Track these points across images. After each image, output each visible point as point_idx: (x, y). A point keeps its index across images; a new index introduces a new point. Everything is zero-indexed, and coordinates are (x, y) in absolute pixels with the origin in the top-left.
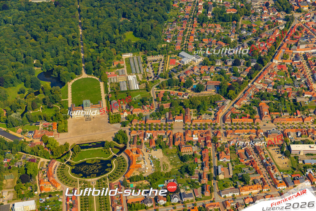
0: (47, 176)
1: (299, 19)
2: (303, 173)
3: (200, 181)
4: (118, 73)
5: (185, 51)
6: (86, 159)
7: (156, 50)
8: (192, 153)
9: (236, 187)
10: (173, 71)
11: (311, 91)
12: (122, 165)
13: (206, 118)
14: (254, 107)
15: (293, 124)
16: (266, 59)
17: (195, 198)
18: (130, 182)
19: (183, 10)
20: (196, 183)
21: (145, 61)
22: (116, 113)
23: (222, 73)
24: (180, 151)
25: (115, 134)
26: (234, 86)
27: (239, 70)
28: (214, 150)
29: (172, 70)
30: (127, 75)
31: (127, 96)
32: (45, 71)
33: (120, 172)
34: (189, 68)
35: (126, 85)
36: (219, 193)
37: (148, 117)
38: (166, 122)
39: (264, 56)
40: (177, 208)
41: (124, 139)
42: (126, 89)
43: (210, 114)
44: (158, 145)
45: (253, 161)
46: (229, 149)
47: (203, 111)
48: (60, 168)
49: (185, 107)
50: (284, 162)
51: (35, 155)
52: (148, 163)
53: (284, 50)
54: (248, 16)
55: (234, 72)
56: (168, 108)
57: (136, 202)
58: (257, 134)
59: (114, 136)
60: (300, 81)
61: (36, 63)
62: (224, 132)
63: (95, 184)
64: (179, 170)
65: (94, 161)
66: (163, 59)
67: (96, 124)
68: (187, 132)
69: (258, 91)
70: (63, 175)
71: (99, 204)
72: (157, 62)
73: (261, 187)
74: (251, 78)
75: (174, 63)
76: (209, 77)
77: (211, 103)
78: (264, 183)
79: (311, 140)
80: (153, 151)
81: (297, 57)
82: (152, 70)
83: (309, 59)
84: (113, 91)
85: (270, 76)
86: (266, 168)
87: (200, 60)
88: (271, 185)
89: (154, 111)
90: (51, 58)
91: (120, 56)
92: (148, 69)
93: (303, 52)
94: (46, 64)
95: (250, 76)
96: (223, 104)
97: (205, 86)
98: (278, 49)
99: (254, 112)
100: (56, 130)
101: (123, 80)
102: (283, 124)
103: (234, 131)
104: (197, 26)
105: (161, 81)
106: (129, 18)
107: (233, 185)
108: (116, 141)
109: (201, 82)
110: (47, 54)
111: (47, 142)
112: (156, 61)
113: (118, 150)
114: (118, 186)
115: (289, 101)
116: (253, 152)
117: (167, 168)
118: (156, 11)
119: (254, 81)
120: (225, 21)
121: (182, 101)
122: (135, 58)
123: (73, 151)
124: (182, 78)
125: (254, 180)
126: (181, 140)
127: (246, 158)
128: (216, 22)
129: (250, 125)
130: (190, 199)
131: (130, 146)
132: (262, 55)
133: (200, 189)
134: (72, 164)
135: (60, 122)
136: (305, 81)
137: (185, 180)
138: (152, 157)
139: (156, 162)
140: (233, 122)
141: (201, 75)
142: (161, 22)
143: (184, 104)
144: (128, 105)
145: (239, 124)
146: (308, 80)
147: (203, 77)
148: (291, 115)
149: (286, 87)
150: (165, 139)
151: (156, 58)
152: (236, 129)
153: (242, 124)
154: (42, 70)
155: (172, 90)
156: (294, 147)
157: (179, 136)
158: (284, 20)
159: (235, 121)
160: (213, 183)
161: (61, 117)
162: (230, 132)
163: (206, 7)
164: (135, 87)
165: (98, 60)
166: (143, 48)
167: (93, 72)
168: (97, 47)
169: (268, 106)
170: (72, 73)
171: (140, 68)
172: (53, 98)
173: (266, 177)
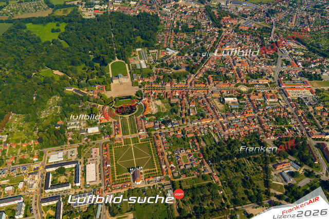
0: (103, 114)
1: (225, 32)
2: (231, 112)
3: (181, 117)
4: (135, 59)
5: (169, 48)
7: (154, 47)
8: (176, 102)
9: (199, 119)
10: (163, 58)
11: (233, 70)
12: (141, 108)
13: (182, 84)
14: (205, 78)
15: (225, 87)
17: (179, 125)
18: (146, 117)
19: (166, 25)
20: (179, 117)
21: (148, 53)
22: (136, 81)
23: (188, 60)
24: (170, 101)
25: (136, 92)
26: (195, 67)
27: (197, 59)
28: (187, 100)
30: (139, 60)
31: (141, 71)
32: (96, 57)
33: (141, 112)
34: (171, 57)
35: (139, 66)
36: (191, 122)
37: (153, 83)
38: (162, 86)
39: (209, 51)
40: (171, 130)
41: (141, 94)
42: (140, 68)
43: (184, 82)
44: (158, 98)
45: (206, 106)
46: (194, 100)
47: (180, 80)
48: (109, 110)
49: (171, 78)
50: (222, 107)
51: (95, 103)
52: (154, 107)
53: (219, 48)
54: (200, 29)
55: (194, 60)
56: (162, 78)
57: (150, 127)
58: (208, 92)
60: (227, 65)
61: (90, 53)
62: (191, 91)
63: (128, 118)
64: (170, 111)
66: (157, 52)
67: (126, 87)
68: (173, 91)
69: (207, 70)
71: (131, 128)
74: (203, 63)
75: (164, 54)
76: (182, 62)
77: (184, 76)
78: (212, 118)
79: (234, 95)
80: (156, 101)
82: (152, 58)
84: (133, 69)
85: (213, 62)
86: (213, 110)
87: (177, 53)
88: (216, 118)
89: (155, 80)
91: (135, 50)
92: (150, 57)
94: (96, 54)
95: (203, 62)
96: (190, 76)
97: (180, 67)
98: (216, 48)
99: (206, 81)
100: (105, 89)
101: (138, 63)
102: (220, 87)
104: (174, 34)
105: (158, 64)
106: (138, 29)
107: (197, 118)
108: (137, 96)
109: (178, 64)
110: (96, 48)
111: (101, 96)
112: (154, 53)
113: (139, 100)
114: (140, 119)
115: (223, 75)
116: (206, 101)
117: (164, 110)
118: (152, 25)
119: (205, 65)
120: (188, 32)
121: (169, 75)
122: (143, 51)
123: (115, 101)
124: (168, 62)
125: (207, 116)
126: (170, 96)
127: (203, 105)
128: (183, 32)
129: (204, 87)
130: (177, 125)
131: (144, 98)
133: (181, 120)
134: (115, 107)
135: (107, 85)
137: (173, 116)
138: (156, 104)
139: (158, 107)
141: (178, 61)
142: (155, 32)
144: (142, 76)
146: (231, 64)
148: (224, 82)
149: (221, 68)
150: (162, 95)
151: (154, 51)
152: (197, 90)
153: (200, 87)
154: (94, 56)
155: (163, 69)
156: (226, 99)
157: (169, 93)
158: (218, 32)
159: (197, 85)
160: (188, 117)
161: (107, 82)
162: (195, 91)
163: (178, 23)
164: (144, 66)
165: (124, 51)
166: (147, 45)
167: (122, 58)
168: (123, 45)
169: (212, 78)
170: (110, 59)
171: (146, 56)
172: (102, 72)
173: (213, 114)
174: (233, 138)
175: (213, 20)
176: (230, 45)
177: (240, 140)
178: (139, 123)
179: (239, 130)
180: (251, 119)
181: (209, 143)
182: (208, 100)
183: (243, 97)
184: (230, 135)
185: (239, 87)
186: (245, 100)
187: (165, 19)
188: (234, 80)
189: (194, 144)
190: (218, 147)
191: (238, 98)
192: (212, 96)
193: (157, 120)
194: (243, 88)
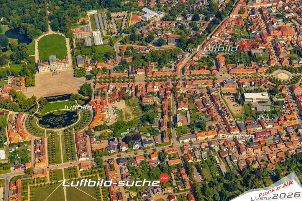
0: (15, 128)
2: (255, 119)
3: (160, 129)
4: (83, 29)
5: (147, 7)
6: (52, 111)
7: (119, 6)
8: (153, 103)
9: (193, 133)
10: (136, 26)
11: (265, 43)
12: (87, 116)
13: (166, 71)
14: (211, 60)
15: (247, 74)
16: (223, 14)
17: (155, 144)
18: (95, 131)
20: (156, 131)
21: (109, 18)
22: (81, 67)
23: (182, 28)
24: (142, 101)
25: (80, 87)
26: (193, 39)
27: (198, 25)
28: (173, 100)
29: (134, 26)
30: (91, 31)
31: (92, 51)
32: (13, 28)
33: (85, 122)
34: (151, 23)
35: (90, 41)
36: (178, 139)
37: (112, 71)
38: (129, 75)
39: (222, 11)
40: (138, 153)
41: (89, 91)
42: (91, 45)
43: (171, 67)
46: (187, 99)
47: (164, 64)
48: (28, 120)
49: (146, 61)
50: (238, 110)
51: (4, 108)
52: (111, 113)
53: (241, 5)
55: (193, 27)
56: (131, 61)
57: (101, 149)
58: (214, 84)
59: (79, 89)
60: (255, 34)
61: (3, 21)
62: (183, 83)
63: (62, 134)
64: (140, 119)
65: (61, 113)
66: (126, 15)
67: (62, 78)
68: (148, 83)
69: (216, 44)
70: (31, 126)
71: (65, 152)
72: (121, 18)
73: (216, 132)
74: (210, 32)
75: (137, 19)
76: (170, 31)
77: (171, 56)
78: (219, 129)
79: (263, 88)
80: (116, 102)
81: (253, 12)
82: (116, 26)
83: (264, 13)
84: (78, 46)
85: (228, 30)
86: (221, 115)
87: (162, 15)
88: (225, 130)
89: (117, 65)
90: (18, 16)
91: (85, 13)
92: (111, 25)
93: (259, 7)
94: (13, 22)
95: (208, 30)
96: (182, 57)
97: (166, 40)
98: (235, 4)
99: (211, 64)
100: (24, 84)
101: (88, 36)
102: (238, 74)
103: (192, 82)
105: (124, 37)
107: (191, 131)
108: (81, 94)
109: (163, 36)
110: (14, 12)
111: (16, 96)
112: (119, 17)
113: (84, 102)
114: (83, 135)
115: (245, 53)
116: (210, 101)
117: (129, 118)
119: (212, 35)
121: (144, 55)
122: (100, 15)
123: (41, 104)
124: (144, 33)
125: (210, 126)
126: (142, 92)
127: (203, 106)
129: (207, 75)
130: (151, 145)
131: (94, 98)
132: (220, 10)
133: (159, 136)
134: (40, 115)
135: (28, 77)
136: (260, 34)
137: (146, 128)
138: (115, 108)
139: (119, 112)
140: (192, 74)
141: (162, 30)
143: (146, 58)
144: (93, 59)
145: (197, 76)
146: (262, 33)
147: (164, 32)
148: (246, 66)
149: (242, 40)
150: (127, 91)
151: (119, 14)
152: (194, 80)
153: (200, 75)
154: (9, 27)
155: (135, 45)
156: (247, 96)
157: (141, 88)
159: (194, 72)
160: (172, 130)
161: (29, 72)
162: (189, 82)
164: (99, 41)
165: (63, 16)
166: (107, 5)
167: (59, 29)
168: (63, 5)
169: (224, 58)
170: (38, 30)
171: (104, 24)
172: (20, 54)
173: (221, 123)
174: (256, 166)
177: (269, 169)
178: (81, 141)
179: (269, 151)
180: (291, 131)
181: (208, 177)
182: (213, 98)
183: (280, 90)
184: (251, 160)
185: (275, 73)
186: (284, 96)
188: (265, 62)
189: (179, 177)
190: (226, 181)
191: (271, 92)
192: (221, 92)
193: (114, 136)
194: (282, 74)
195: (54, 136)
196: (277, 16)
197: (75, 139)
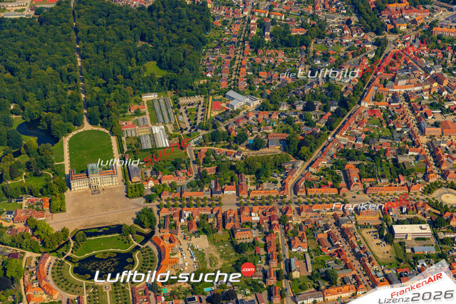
0: (36, 279)
1: (395, 43)
2: (413, 267)
3: (265, 282)
4: (137, 123)
5: (234, 90)
6: (94, 252)
7: (191, 88)
8: (251, 240)
9: (318, 289)
10: (218, 119)
11: (418, 147)
12: (150, 260)
13: (270, 188)
14: (337, 171)
15: (395, 194)
16: (351, 101)
18: (162, 285)
19: (228, 30)
20: (259, 285)
21: (176, 105)
22: (137, 182)
23: (289, 121)
24: (234, 237)
25: (136, 213)
26: (307, 140)
27: (313, 117)
28: (283, 235)
29: (216, 118)
30: (151, 125)
32: (28, 120)
34: (241, 114)
35: (149, 141)
36: (293, 298)
37: (185, 188)
38: (211, 196)
39: (349, 96)
41: (151, 221)
42: (150, 147)
43: (275, 182)
44: (200, 229)
45: (340, 250)
46: (305, 233)
47: (265, 178)
48: (57, 266)
49: (238, 173)
50: (385, 251)
51: (17, 246)
52: (187, 256)
53: (376, 88)
54: (323, 38)
55: (307, 120)
56: (213, 173)
59: (135, 217)
60: (401, 132)
61: (14, 109)
62: (296, 208)
63: (111, 289)
64: (233, 266)
65: (107, 255)
66: (202, 102)
67: (107, 199)
68: (243, 209)
69: (343, 147)
70: (61, 277)
73: (354, 288)
74: (331, 129)
75: (220, 108)
76: (270, 127)
77: (275, 165)
78: (358, 284)
79: (421, 217)
80: (193, 237)
81: (395, 98)
82: (187, 119)
83: (412, 100)
84: (130, 149)
85: (359, 126)
86: (359, 260)
87: (257, 102)
88: (368, 285)
89: (192, 179)
90: (36, 102)
91: (140, 98)
92: (181, 117)
93: (403, 91)
94: (29, 111)
95: (330, 126)
96: (293, 167)
97: (266, 140)
98: (368, 86)
99: (338, 179)
100: (48, 208)
101: (145, 133)
102: (381, 194)
103: (311, 206)
104: (250, 54)
105: (201, 134)
106: (150, 42)
107: (314, 286)
108: (139, 224)
109: (260, 135)
110: (31, 95)
111: (36, 227)
112: (192, 104)
113: (143, 238)
114: (145, 291)
115: (387, 161)
116: (340, 237)
117: (216, 263)
118: (189, 31)
119: (336, 133)
120: (290, 46)
121: (234, 164)
122: (162, 101)
123: (75, 240)
124: (231, 129)
125: (343, 278)
126: (234, 222)
127: (330, 246)
128: (276, 47)
129: (332, 196)
131: (159, 231)
132: (345, 95)
133: (265, 293)
134: (74, 259)
135: (54, 197)
136: (408, 133)
137: (243, 280)
138: (192, 247)
139: (199, 254)
140: (309, 194)
141: (259, 124)
142: (197, 48)
143: (237, 168)
144: (154, 169)
145: (318, 197)
146: (412, 131)
147: (262, 128)
148: (391, 181)
149: (382, 141)
150: (210, 220)
151: (191, 100)
152: (313, 203)
153: (322, 195)
154: (23, 118)
155: (218, 147)
156: (398, 229)
157: (231, 215)
158: (373, 44)
159: (312, 191)
160: (285, 284)
161: (56, 188)
162: (306, 207)
163: (261, 25)
164: (164, 142)
165: (107, 103)
166: (173, 85)
167: (101, 121)
168: (105, 85)
169: (357, 169)
170: (69, 123)
171: (169, 114)
172: (42, 161)
173: (361, 273)
175: (359, 14)
176: (408, 77)
182: (344, 233)
183: (448, 221)
185: (436, 193)
186: (454, 229)
187: (227, 14)
188: (420, 175)
191: (434, 224)
192: (357, 222)
193: (193, 294)
194: (448, 195)
195: (98, 292)
196: (432, 105)
197: (131, 298)
